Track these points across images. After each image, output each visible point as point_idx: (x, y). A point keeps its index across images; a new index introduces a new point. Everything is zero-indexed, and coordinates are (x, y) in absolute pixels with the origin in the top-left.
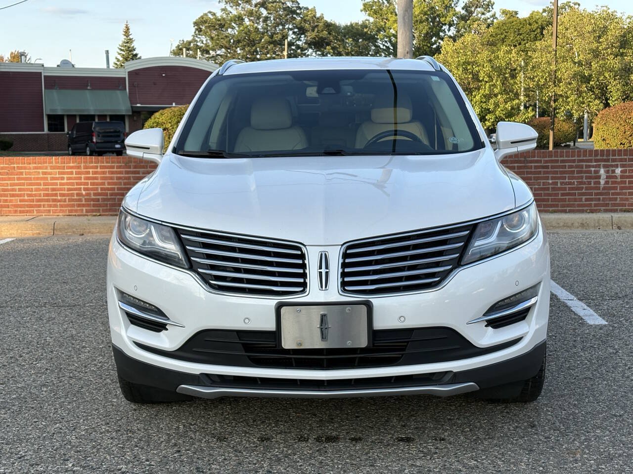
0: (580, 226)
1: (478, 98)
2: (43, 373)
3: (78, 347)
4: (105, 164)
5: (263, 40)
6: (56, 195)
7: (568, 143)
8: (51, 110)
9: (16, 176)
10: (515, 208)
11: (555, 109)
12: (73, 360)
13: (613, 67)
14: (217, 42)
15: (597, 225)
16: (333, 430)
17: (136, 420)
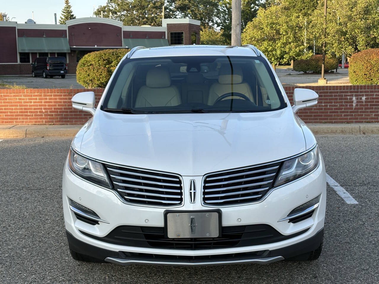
0: (341, 132)
1: (279, 44)
2: (23, 238)
3: (43, 219)
4: (56, 94)
5: (149, 6)
6: (27, 112)
7: (333, 70)
8: (22, 50)
9: (3, 101)
10: (306, 151)
11: (325, 51)
12: (41, 229)
13: (360, 26)
14: (122, 7)
15: (351, 131)
16: (197, 280)
17: (80, 273)
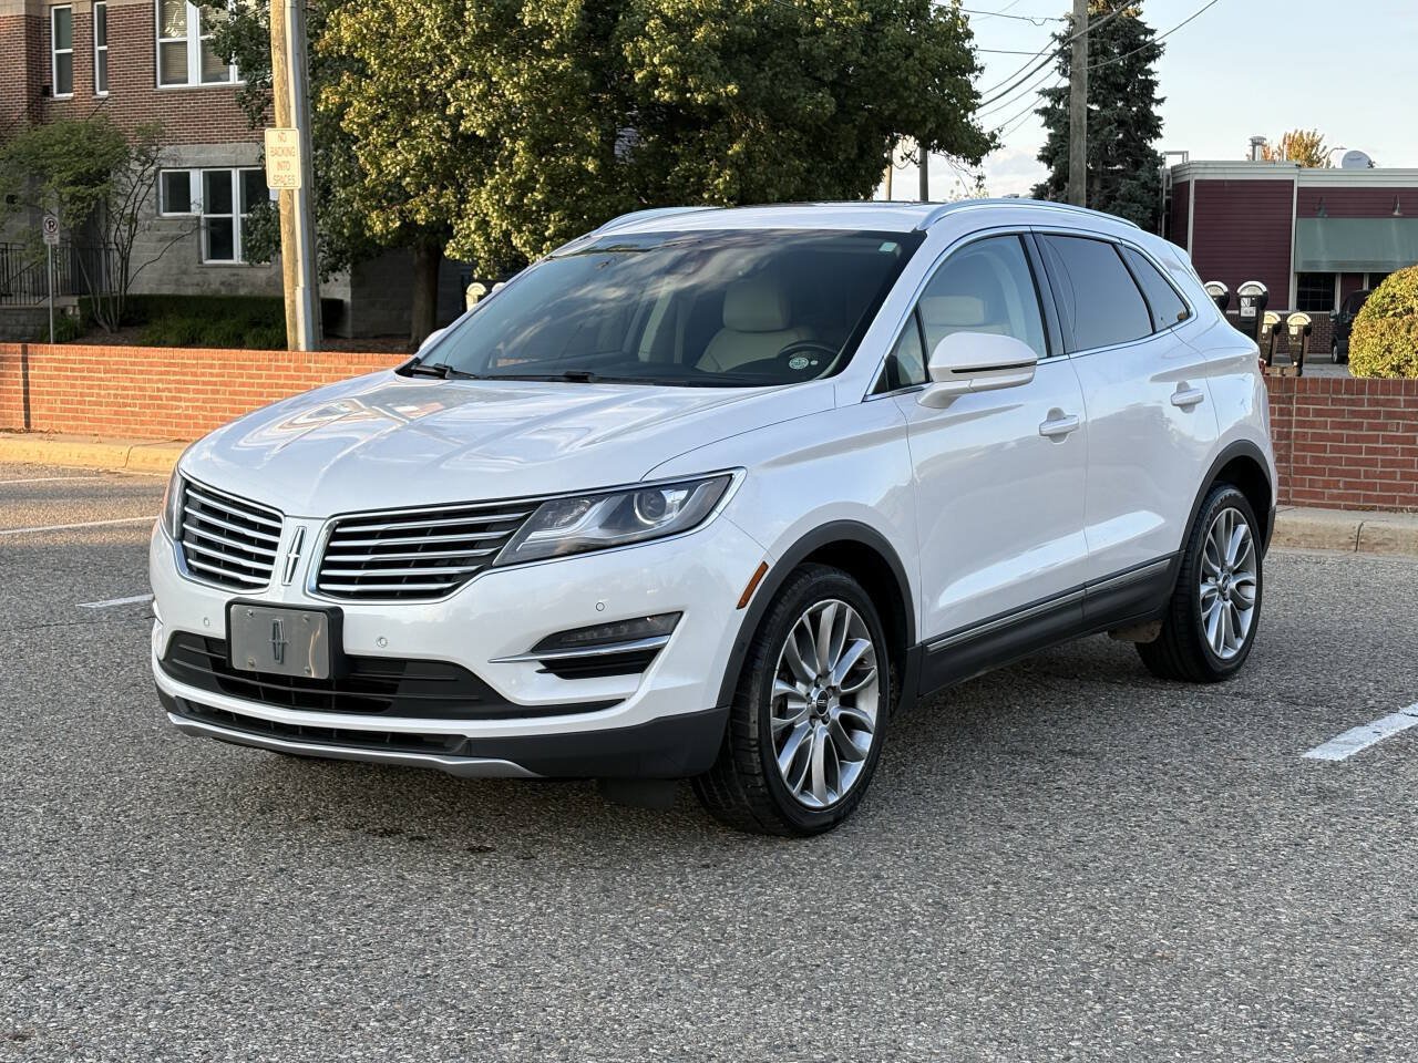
8: (1306, 263)
